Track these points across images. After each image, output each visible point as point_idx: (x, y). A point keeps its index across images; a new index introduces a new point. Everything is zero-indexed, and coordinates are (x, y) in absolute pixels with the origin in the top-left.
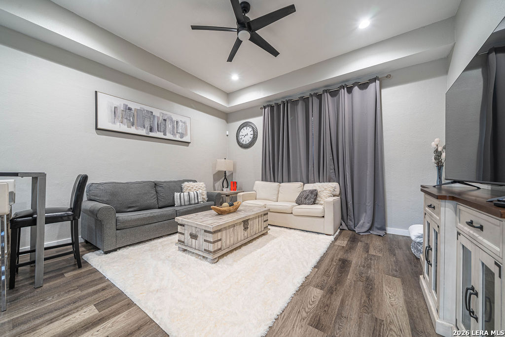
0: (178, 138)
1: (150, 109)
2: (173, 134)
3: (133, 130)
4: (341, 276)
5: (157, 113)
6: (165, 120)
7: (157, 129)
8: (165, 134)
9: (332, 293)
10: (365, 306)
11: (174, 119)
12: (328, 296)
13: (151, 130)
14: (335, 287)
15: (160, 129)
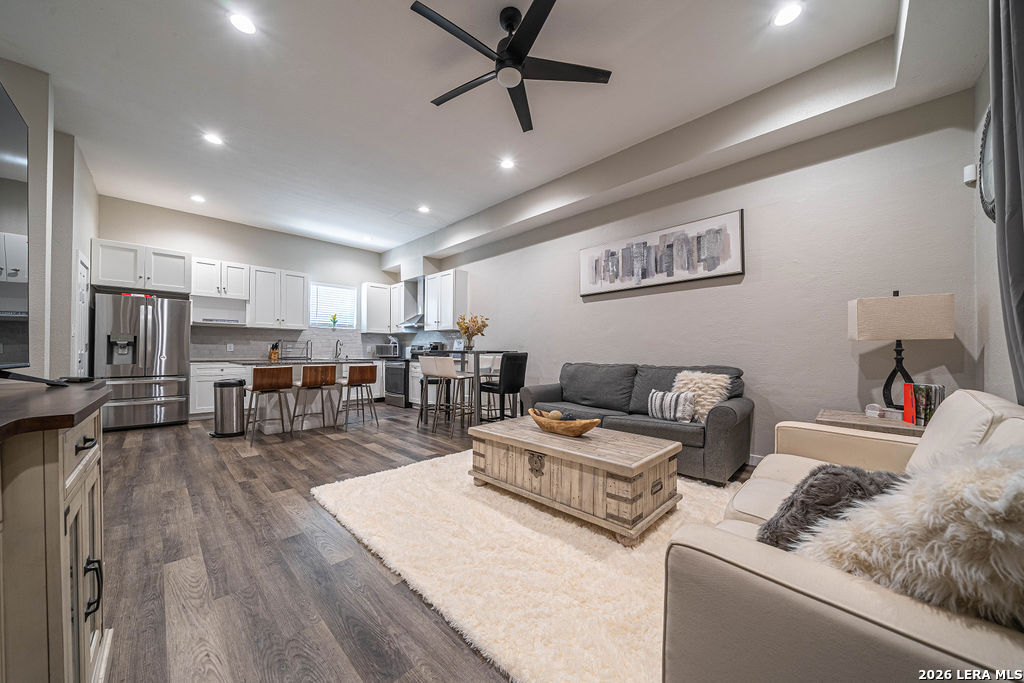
0: (701, 272)
1: (641, 239)
2: (690, 266)
3: (618, 285)
4: (340, 614)
5: (654, 240)
6: (670, 246)
7: (654, 269)
8: (670, 274)
9: (317, 572)
10: (252, 598)
11: (690, 235)
12: (317, 565)
13: (644, 275)
14: (324, 584)
15: (661, 266)
